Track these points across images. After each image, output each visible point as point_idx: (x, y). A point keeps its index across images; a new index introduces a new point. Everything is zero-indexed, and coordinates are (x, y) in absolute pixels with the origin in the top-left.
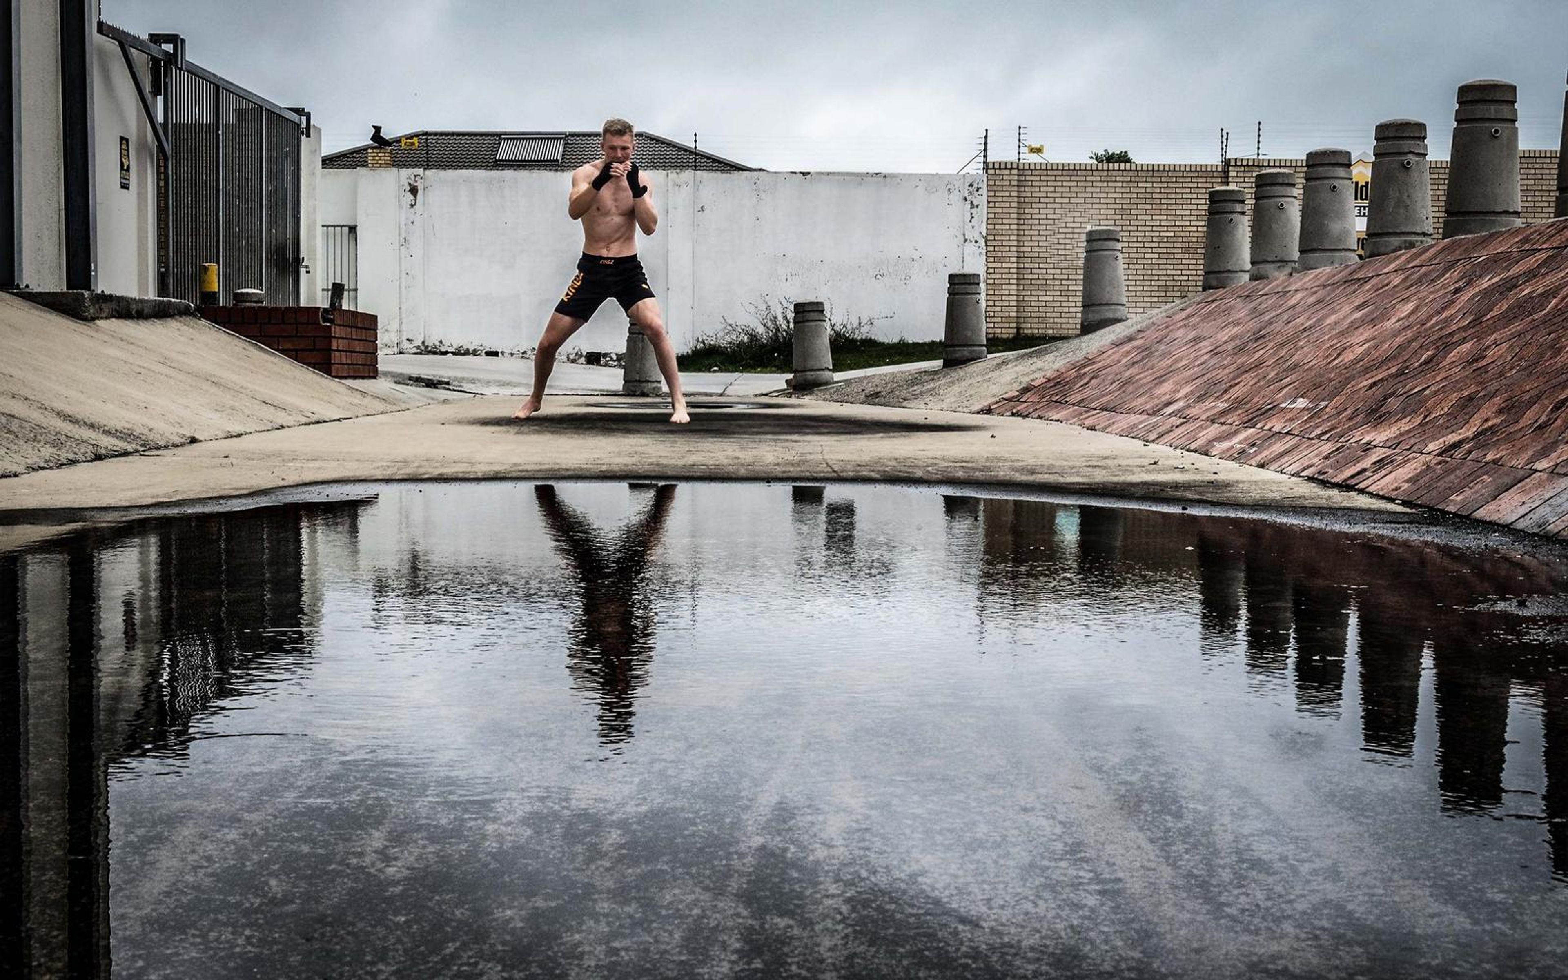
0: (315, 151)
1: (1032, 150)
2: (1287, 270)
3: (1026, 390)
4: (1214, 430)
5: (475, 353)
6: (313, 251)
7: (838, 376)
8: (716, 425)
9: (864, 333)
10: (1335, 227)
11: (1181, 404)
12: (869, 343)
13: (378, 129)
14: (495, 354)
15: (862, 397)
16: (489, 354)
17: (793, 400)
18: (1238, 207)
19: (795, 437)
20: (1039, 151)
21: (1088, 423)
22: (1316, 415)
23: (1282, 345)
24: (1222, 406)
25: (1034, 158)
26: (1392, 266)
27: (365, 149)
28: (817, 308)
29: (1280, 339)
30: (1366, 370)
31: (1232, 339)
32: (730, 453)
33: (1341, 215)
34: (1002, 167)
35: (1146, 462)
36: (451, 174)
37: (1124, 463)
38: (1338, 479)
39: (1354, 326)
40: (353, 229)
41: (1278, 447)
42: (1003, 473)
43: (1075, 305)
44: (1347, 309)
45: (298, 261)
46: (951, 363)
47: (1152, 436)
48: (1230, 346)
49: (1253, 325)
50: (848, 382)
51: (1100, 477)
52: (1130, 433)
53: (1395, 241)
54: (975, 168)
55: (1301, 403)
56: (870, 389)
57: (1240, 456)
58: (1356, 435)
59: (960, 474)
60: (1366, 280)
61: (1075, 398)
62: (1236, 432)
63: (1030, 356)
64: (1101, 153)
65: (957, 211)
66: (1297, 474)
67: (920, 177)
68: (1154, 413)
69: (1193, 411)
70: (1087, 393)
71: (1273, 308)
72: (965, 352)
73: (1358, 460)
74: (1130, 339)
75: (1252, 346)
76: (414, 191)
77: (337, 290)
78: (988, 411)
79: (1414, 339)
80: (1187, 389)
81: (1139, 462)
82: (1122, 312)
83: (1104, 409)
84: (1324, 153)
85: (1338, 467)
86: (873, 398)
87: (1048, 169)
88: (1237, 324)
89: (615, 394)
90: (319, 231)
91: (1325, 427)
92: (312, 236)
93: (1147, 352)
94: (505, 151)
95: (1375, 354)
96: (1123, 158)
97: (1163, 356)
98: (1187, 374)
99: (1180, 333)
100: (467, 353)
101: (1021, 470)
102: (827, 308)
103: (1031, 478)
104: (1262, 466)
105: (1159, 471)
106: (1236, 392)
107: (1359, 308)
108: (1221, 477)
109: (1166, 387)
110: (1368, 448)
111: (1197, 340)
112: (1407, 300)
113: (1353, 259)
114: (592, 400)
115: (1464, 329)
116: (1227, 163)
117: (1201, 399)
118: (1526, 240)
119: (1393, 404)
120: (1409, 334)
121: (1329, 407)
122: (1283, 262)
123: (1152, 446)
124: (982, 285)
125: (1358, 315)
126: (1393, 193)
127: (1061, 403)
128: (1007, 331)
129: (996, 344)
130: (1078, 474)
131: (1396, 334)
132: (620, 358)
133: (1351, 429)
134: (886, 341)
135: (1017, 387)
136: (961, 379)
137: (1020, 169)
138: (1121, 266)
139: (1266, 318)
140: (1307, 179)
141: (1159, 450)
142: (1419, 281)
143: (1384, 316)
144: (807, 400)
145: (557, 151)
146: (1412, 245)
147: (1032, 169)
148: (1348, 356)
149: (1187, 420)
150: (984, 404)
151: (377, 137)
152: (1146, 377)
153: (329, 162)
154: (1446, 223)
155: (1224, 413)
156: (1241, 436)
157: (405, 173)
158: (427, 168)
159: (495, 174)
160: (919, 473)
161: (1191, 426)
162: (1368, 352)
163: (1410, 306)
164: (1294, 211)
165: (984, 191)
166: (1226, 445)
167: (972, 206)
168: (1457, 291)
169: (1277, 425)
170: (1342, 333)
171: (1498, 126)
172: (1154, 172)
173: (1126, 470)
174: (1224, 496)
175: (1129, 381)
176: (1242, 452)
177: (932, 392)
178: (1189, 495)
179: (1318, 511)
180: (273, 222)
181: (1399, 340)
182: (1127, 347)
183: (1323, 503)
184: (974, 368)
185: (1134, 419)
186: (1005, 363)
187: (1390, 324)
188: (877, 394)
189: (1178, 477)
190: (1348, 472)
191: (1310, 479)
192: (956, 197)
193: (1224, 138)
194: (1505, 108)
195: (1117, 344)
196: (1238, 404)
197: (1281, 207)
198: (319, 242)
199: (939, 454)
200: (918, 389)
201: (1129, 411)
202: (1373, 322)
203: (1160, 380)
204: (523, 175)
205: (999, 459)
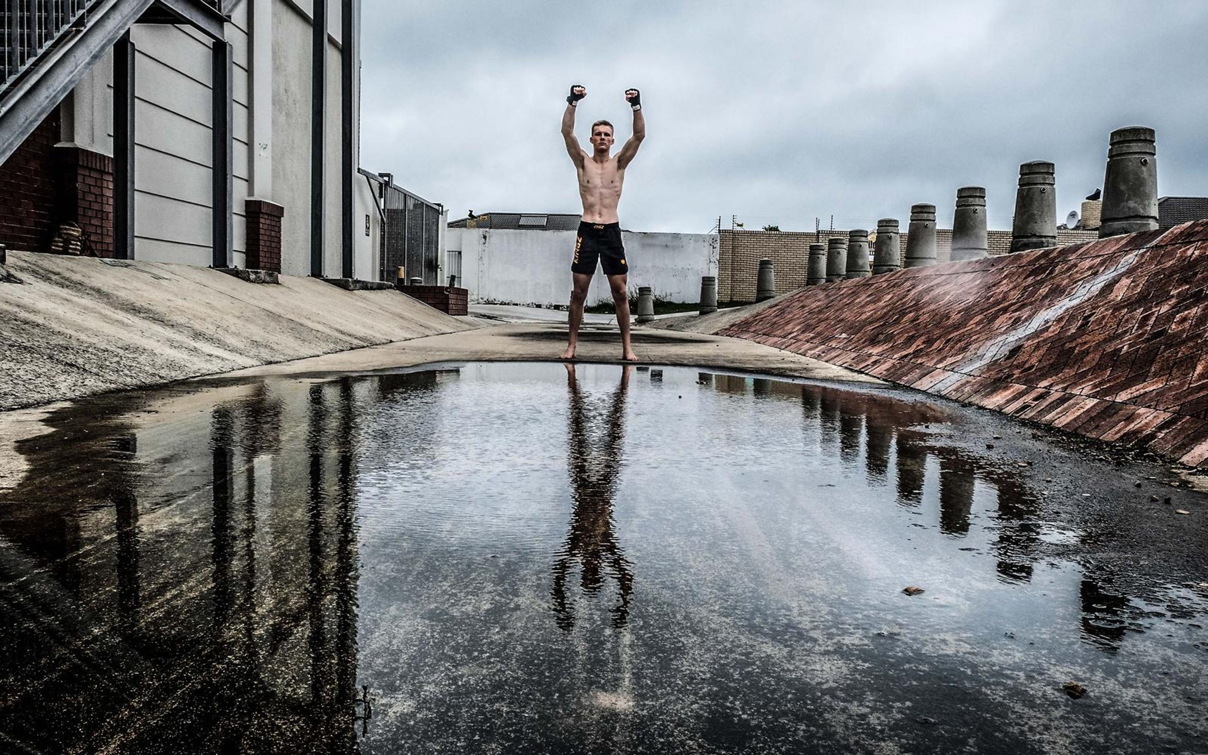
0: (444, 221)
1: (738, 225)
2: (841, 279)
3: (732, 326)
4: (808, 345)
5: (508, 304)
6: (442, 262)
7: (656, 317)
8: (605, 338)
9: (668, 299)
10: (861, 262)
11: (795, 334)
12: (670, 303)
13: (471, 211)
14: (517, 305)
15: (665, 326)
16: (514, 304)
17: (637, 327)
18: (822, 252)
19: (637, 344)
20: (741, 225)
21: (757, 340)
22: (850, 341)
23: (837, 310)
24: (812, 335)
25: (739, 229)
26: (883, 279)
27: (466, 219)
28: (648, 290)
29: (836, 308)
30: (871, 323)
31: (818, 307)
32: (609, 351)
33: (863, 257)
34: (725, 231)
35: (779, 358)
36: (500, 231)
37: (770, 358)
38: (857, 369)
39: (867, 304)
40: (460, 253)
41: (834, 354)
42: (720, 363)
43: (754, 288)
44: (864, 296)
45: (437, 266)
46: (702, 313)
47: (783, 347)
48: (816, 310)
49: (826, 301)
50: (660, 320)
51: (760, 365)
52: (774, 345)
53: (885, 268)
54: (715, 232)
55: (844, 335)
56: (669, 323)
57: (818, 357)
58: (866, 350)
59: (703, 362)
60: (873, 284)
61: (753, 329)
62: (817, 347)
63: (735, 311)
64: (767, 227)
65: (706, 250)
66: (840, 366)
67: (692, 235)
68: (784, 337)
69: (800, 337)
70: (757, 327)
71: (834, 294)
72: (709, 309)
73: (866, 360)
74: (776, 305)
75: (825, 310)
76: (485, 237)
77: (453, 278)
78: (717, 334)
79: (890, 311)
80: (798, 327)
81: (777, 358)
82: (774, 293)
83: (764, 334)
84: (857, 231)
85: (857, 364)
86: (670, 327)
87: (746, 233)
88: (819, 301)
89: (564, 323)
90: (446, 253)
91: (853, 346)
92: (443, 256)
93: (782, 311)
94: (522, 222)
95: (875, 316)
96: (776, 229)
97: (789, 313)
98: (798, 321)
99: (796, 304)
100: (505, 304)
101: (727, 361)
102: (652, 289)
103: (732, 365)
104: (827, 361)
105: (784, 363)
106: (818, 329)
107: (869, 296)
108: (810, 366)
109: (790, 326)
110: (870, 355)
111: (803, 307)
112: (889, 293)
113: (870, 275)
114: (556, 325)
115: (912, 306)
116: (818, 232)
117: (803, 332)
118: (937, 270)
119: (881, 337)
120: (889, 308)
121: (855, 338)
122: (840, 275)
123: (783, 351)
124: (717, 281)
125: (869, 299)
126: (884, 249)
127: (747, 331)
128: (727, 299)
129: (721, 305)
130: (751, 363)
131: (883, 308)
132: (568, 307)
133: (864, 347)
134: (676, 302)
135: (729, 324)
136: (707, 320)
137: (733, 233)
138: (773, 274)
139: (831, 298)
140: (850, 241)
141: (786, 353)
142: (894, 286)
143: (879, 300)
144: (643, 327)
145: (544, 222)
146: (891, 270)
147: (738, 233)
148: (864, 317)
149: (798, 341)
150: (715, 331)
151: (471, 215)
152: (782, 322)
153: (451, 225)
154: (905, 262)
155: (812, 338)
156: (819, 349)
157: (481, 230)
158: (491, 228)
159: (518, 231)
160: (686, 362)
161: (799, 343)
162: (872, 315)
163: (890, 296)
164: (844, 254)
165: (718, 241)
166: (813, 352)
167: (714, 248)
168: (909, 290)
169: (834, 344)
170: (862, 307)
171: (927, 223)
172: (788, 235)
173: (770, 362)
174: (810, 375)
175: (775, 323)
176: (819, 355)
177: (694, 325)
178: (796, 374)
179: (848, 382)
180: (428, 249)
181: (885, 310)
182: (774, 309)
183: (850, 379)
184: (712, 315)
185: (776, 339)
186: (724, 313)
187: (881, 304)
188: (671, 326)
189: (792, 366)
190: (861, 366)
191: (846, 368)
192: (706, 244)
193: (818, 222)
194: (931, 215)
195: (771, 307)
196: (819, 334)
197: (839, 253)
198: (446, 258)
199: (695, 353)
200: (688, 324)
201: (775, 336)
202: (875, 302)
203: (788, 323)
204: (530, 232)
205: (718, 356)
